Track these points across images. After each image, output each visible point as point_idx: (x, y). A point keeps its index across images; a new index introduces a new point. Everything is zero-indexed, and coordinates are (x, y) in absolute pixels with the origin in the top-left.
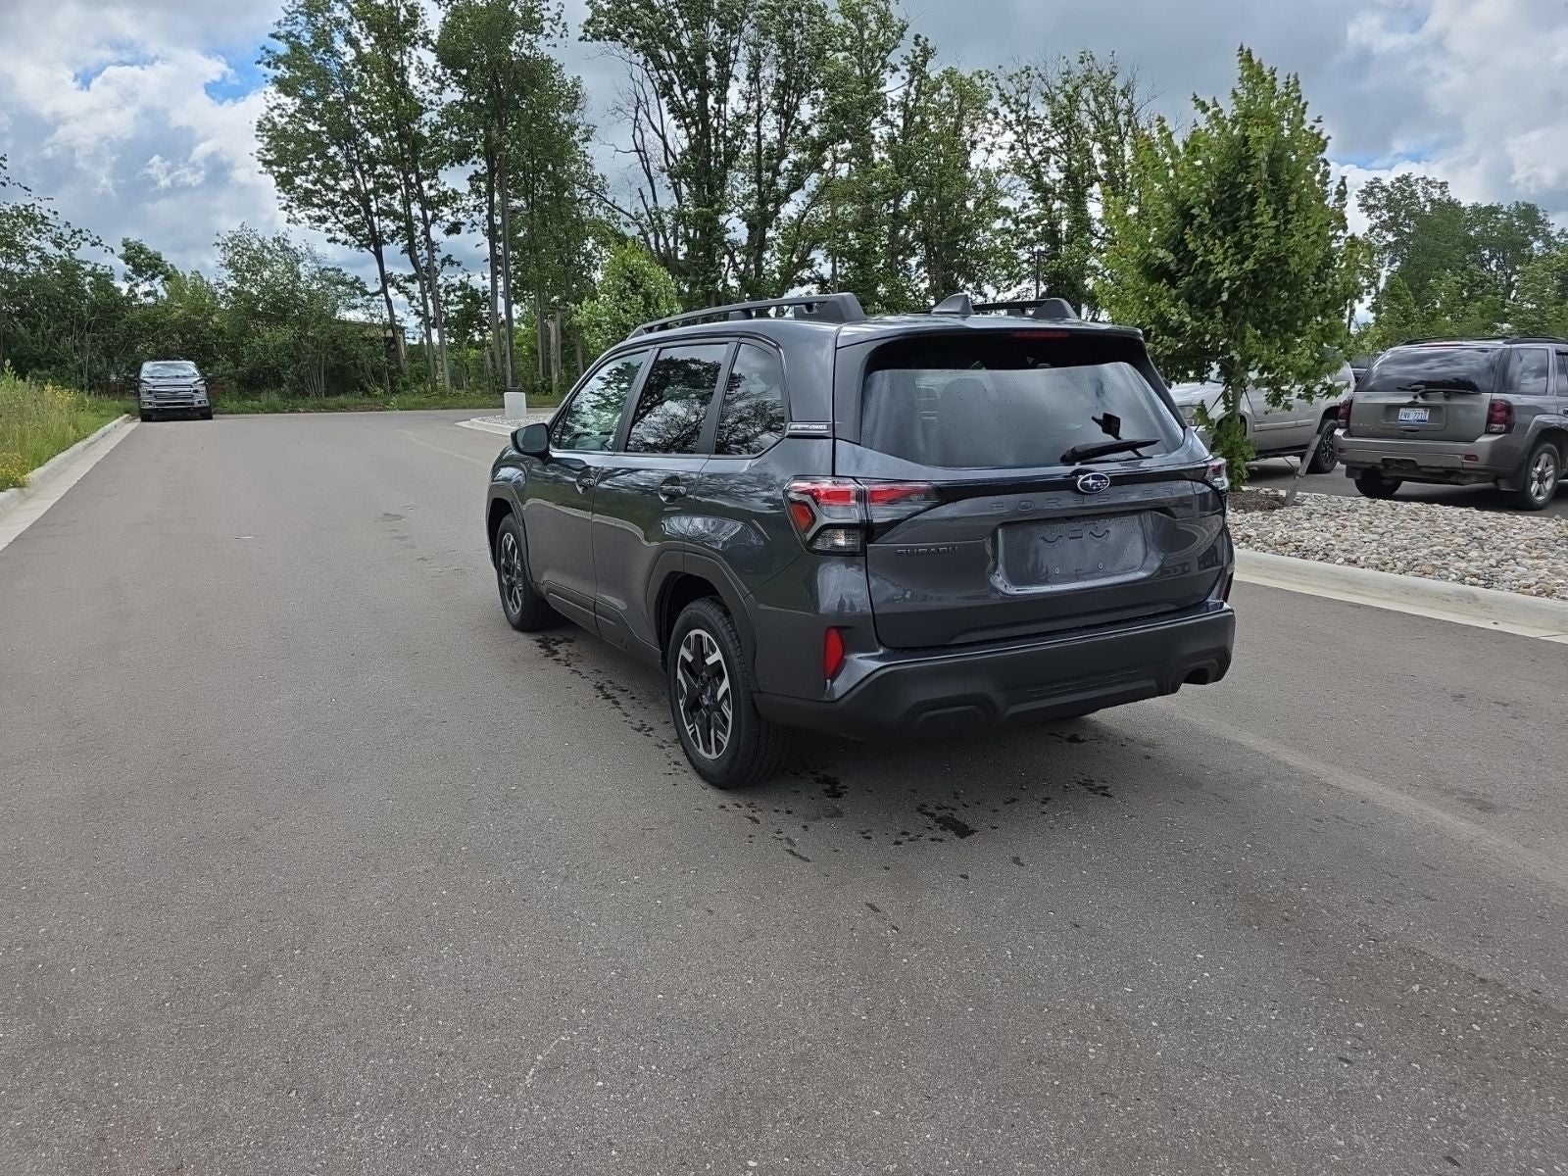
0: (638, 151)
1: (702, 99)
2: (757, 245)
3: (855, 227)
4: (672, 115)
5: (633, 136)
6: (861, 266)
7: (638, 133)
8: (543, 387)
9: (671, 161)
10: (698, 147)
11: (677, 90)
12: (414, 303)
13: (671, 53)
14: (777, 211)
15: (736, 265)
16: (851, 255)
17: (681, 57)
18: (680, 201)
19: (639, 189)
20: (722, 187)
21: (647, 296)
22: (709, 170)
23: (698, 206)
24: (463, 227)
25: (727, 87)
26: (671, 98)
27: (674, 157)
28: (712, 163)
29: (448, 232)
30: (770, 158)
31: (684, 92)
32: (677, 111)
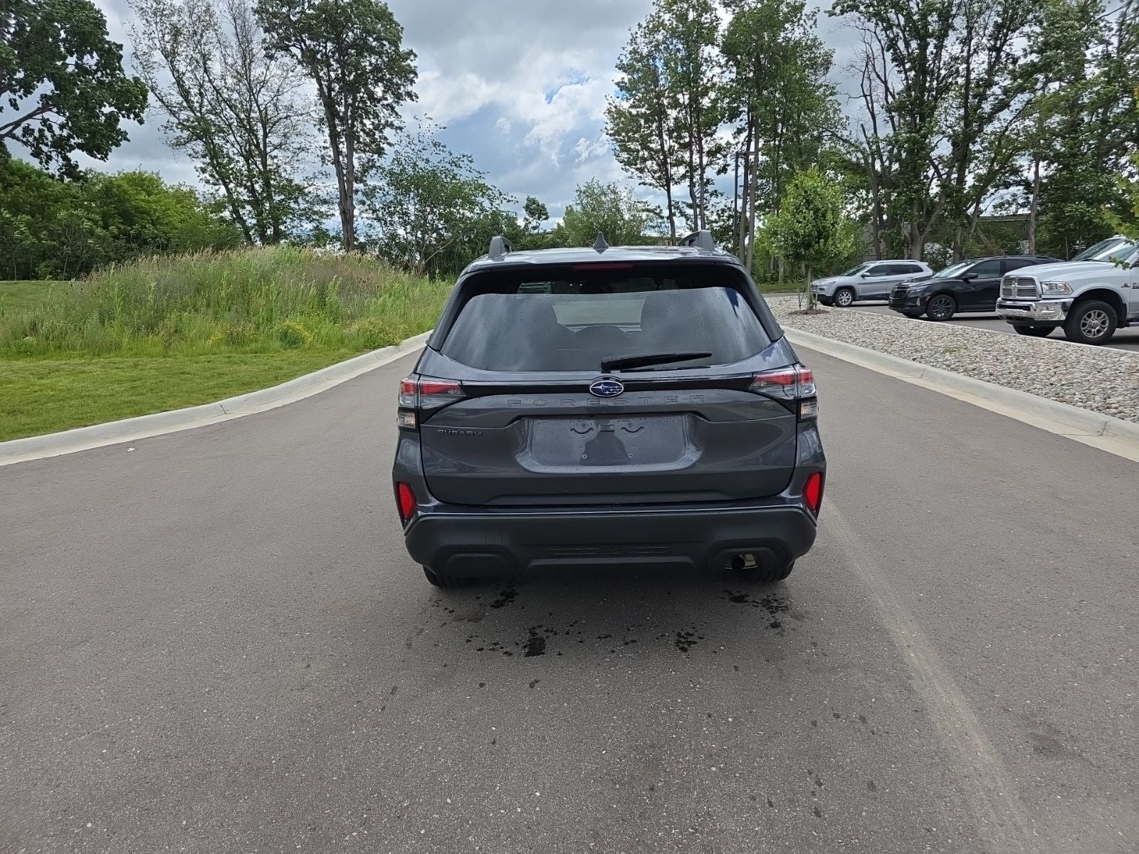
0: (865, 96)
1: (923, 47)
2: (962, 157)
3: (1061, 134)
4: (895, 63)
5: (862, 85)
6: (1066, 167)
7: (866, 82)
8: (772, 278)
9: (890, 99)
10: (916, 86)
11: (901, 45)
12: (689, 222)
13: (900, 15)
14: (981, 130)
15: (940, 176)
16: (1057, 157)
17: (909, 17)
18: (895, 130)
19: (862, 125)
20: (931, 115)
21: (816, 211)
22: (922, 102)
23: (910, 132)
24: (728, 168)
25: (946, 35)
26: (895, 50)
27: (893, 97)
28: (925, 97)
29: (719, 172)
30: (978, 86)
31: (907, 45)
32: (898, 59)
